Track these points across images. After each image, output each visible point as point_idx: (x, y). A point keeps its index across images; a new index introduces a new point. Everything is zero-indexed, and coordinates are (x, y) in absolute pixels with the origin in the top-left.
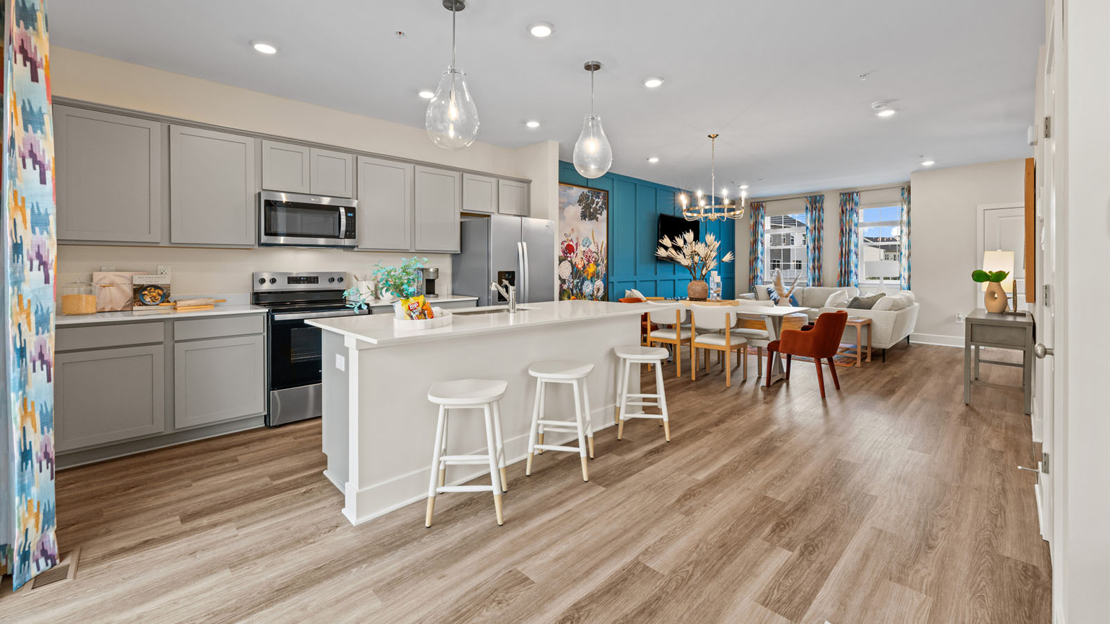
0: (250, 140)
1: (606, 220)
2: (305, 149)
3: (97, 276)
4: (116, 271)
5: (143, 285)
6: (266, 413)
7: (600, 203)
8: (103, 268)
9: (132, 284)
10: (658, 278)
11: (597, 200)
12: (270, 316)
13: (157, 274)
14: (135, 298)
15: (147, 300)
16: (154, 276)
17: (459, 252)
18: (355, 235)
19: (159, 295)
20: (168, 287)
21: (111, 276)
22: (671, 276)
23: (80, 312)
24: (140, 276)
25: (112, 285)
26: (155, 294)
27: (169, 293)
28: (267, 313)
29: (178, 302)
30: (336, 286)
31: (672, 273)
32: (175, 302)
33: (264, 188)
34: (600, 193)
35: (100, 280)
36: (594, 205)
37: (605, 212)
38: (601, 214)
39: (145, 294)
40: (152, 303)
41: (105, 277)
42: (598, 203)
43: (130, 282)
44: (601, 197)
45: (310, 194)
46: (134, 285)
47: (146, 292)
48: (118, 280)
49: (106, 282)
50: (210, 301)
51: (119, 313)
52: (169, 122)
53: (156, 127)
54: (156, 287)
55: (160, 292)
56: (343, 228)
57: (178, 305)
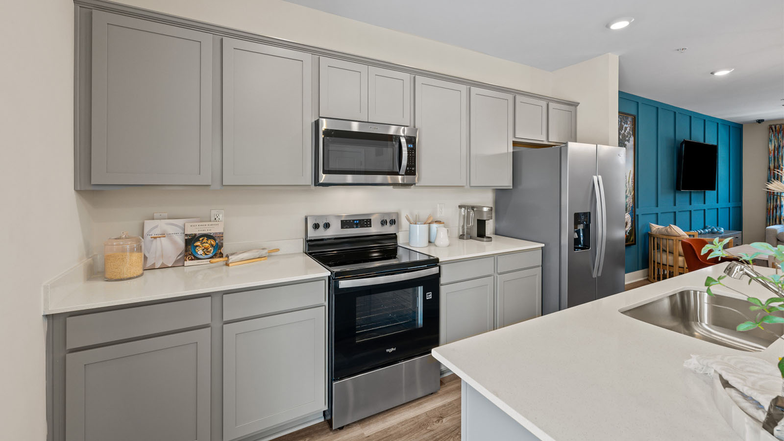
0: (307, 57)
1: (633, 147)
2: (362, 68)
3: (149, 225)
4: (169, 218)
5: (195, 235)
6: (326, 408)
7: (628, 129)
8: (155, 217)
9: (184, 233)
10: (676, 209)
11: (625, 125)
12: (332, 281)
13: (210, 221)
14: (186, 251)
15: (199, 253)
16: (207, 223)
17: (512, 188)
18: (415, 170)
19: (212, 245)
20: (221, 236)
21: (163, 225)
22: (689, 208)
23: (122, 276)
24: (192, 224)
25: (163, 235)
26: (207, 245)
27: (222, 244)
28: (329, 277)
29: (230, 257)
30: (388, 229)
31: (688, 203)
32: (227, 256)
33: (320, 116)
34: (628, 118)
35: (150, 231)
36: (623, 131)
37: (632, 139)
38: (628, 141)
39: (197, 246)
40: (204, 256)
41: (157, 227)
42: (626, 128)
43: (183, 232)
44: (629, 123)
45: (368, 122)
46: (186, 235)
47: (198, 243)
48: (170, 230)
49: (157, 232)
50: (264, 252)
51: (170, 269)
52: (222, 33)
53: (208, 39)
54: (209, 237)
55: (212, 242)
56: (405, 162)
57: (230, 261)
